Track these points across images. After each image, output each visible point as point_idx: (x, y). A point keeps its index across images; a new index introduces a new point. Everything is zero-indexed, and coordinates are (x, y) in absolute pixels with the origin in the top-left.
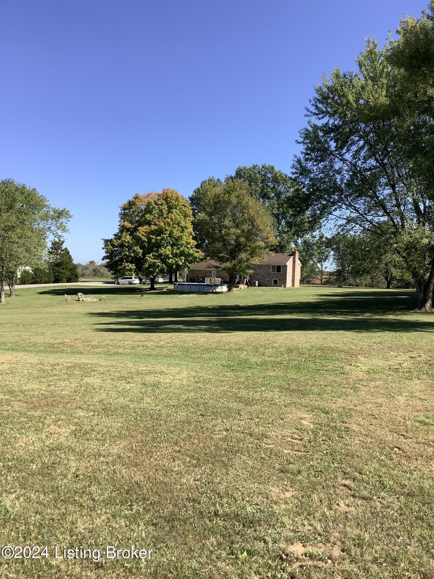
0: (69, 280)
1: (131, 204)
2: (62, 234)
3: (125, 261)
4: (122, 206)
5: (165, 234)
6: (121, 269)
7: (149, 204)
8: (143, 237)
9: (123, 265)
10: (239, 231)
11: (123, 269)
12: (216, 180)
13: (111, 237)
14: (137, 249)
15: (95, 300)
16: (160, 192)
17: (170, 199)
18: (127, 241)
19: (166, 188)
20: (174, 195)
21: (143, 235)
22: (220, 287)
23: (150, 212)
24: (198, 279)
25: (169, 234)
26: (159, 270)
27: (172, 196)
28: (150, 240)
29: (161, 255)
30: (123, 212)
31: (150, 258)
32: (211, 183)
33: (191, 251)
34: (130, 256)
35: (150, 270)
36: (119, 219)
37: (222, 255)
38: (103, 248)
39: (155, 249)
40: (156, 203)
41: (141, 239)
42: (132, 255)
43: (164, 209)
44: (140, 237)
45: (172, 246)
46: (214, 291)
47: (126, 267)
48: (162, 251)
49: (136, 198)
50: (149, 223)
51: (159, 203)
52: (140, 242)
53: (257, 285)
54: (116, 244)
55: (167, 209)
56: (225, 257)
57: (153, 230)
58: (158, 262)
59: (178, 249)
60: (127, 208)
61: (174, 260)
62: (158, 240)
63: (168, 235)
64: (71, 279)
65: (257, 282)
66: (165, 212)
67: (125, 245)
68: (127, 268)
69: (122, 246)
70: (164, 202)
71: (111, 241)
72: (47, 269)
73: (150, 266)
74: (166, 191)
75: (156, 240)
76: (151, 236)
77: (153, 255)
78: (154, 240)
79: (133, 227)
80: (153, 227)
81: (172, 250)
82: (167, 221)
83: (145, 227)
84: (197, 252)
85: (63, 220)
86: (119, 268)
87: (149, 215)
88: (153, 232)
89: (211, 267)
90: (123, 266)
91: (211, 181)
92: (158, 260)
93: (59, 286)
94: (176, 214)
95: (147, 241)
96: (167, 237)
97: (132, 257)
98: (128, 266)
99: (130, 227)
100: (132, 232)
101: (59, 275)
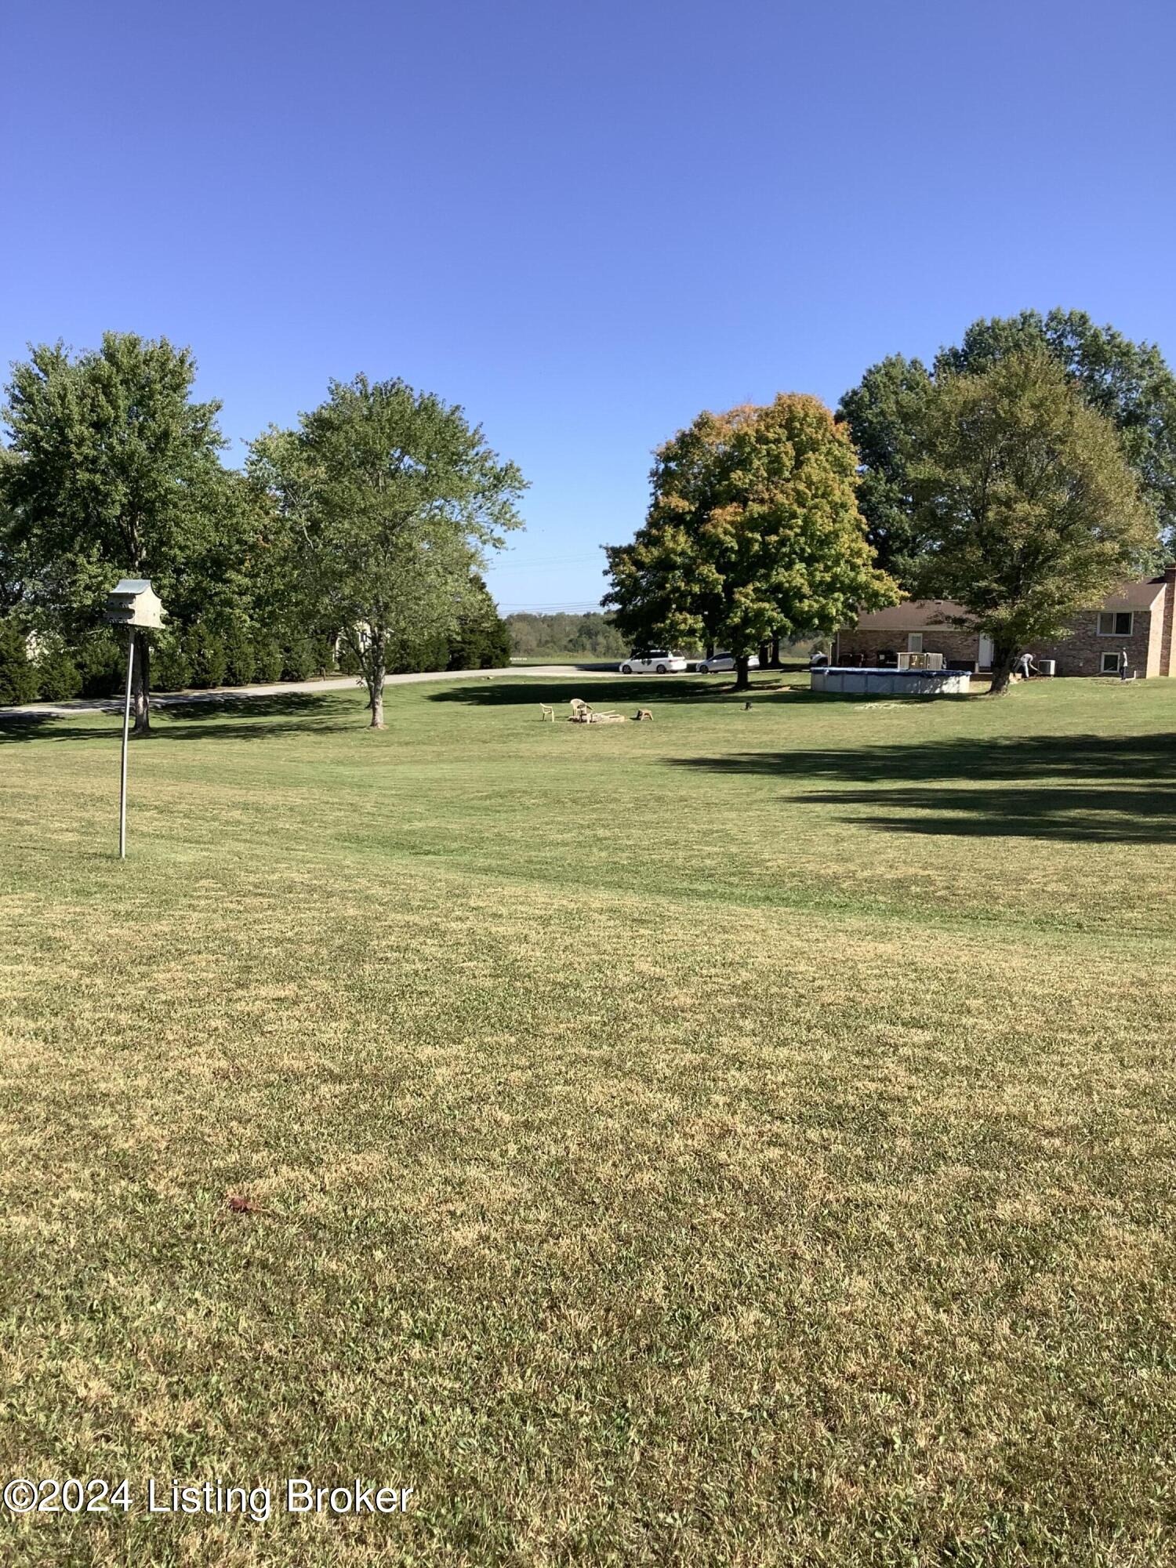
0: (487, 664)
1: (688, 443)
2: (503, 536)
3: (674, 606)
4: (662, 449)
5: (791, 528)
6: (661, 630)
7: (740, 440)
8: (728, 538)
9: (668, 618)
10: (1040, 510)
11: (668, 631)
12: (908, 363)
13: (627, 539)
14: (710, 571)
15: (622, 719)
16: (769, 403)
17: (801, 424)
18: (679, 549)
19: (785, 392)
20: (811, 412)
21: (726, 533)
22: (952, 680)
23: (744, 464)
24: (866, 657)
25: (801, 527)
26: (772, 631)
27: (806, 415)
28: (745, 543)
29: (778, 588)
30: (662, 466)
31: (746, 597)
32: (894, 372)
33: (862, 578)
34: (690, 593)
35: (748, 631)
36: (651, 488)
37: (983, 584)
38: (606, 573)
39: (762, 571)
40: (762, 439)
41: (720, 542)
42: (696, 589)
43: (786, 453)
44: (717, 536)
45: (810, 561)
46: (937, 691)
47: (678, 624)
48: (780, 576)
49: (702, 424)
50: (740, 497)
51: (771, 435)
52: (717, 552)
53: (1052, 672)
54: (647, 560)
55: (792, 453)
56: (993, 590)
57: (756, 516)
58: (770, 609)
59: (827, 569)
60: (677, 453)
61: (817, 601)
62: (769, 544)
63: (798, 530)
64: (491, 658)
65: (1053, 663)
66: (789, 463)
67: (676, 562)
68: (682, 627)
69: (665, 565)
70: (783, 433)
71: (630, 550)
72: (458, 634)
73: (746, 621)
74: (788, 402)
75: (764, 544)
76: (750, 535)
77: (756, 590)
78: (756, 547)
79: (693, 509)
80: (756, 509)
81: (811, 574)
82: (795, 490)
83: (730, 509)
84: (879, 578)
85: (503, 496)
86: (659, 628)
87: (740, 473)
88: (752, 524)
89: (940, 622)
90: (668, 622)
91: (893, 365)
92: (769, 602)
93: (470, 679)
94: (815, 468)
95: (736, 548)
96: (797, 535)
97: (694, 595)
98: (685, 621)
99: (687, 509)
100: (693, 524)
101: (463, 650)
